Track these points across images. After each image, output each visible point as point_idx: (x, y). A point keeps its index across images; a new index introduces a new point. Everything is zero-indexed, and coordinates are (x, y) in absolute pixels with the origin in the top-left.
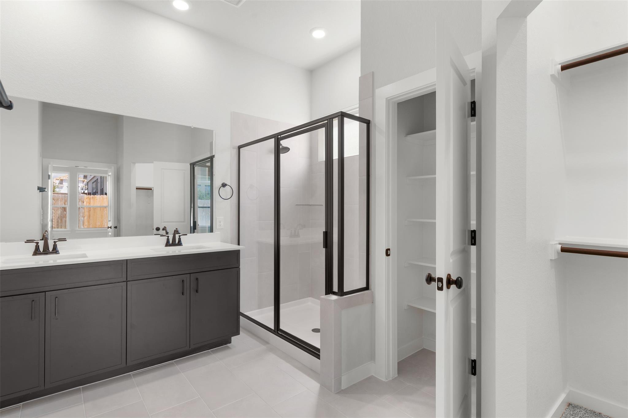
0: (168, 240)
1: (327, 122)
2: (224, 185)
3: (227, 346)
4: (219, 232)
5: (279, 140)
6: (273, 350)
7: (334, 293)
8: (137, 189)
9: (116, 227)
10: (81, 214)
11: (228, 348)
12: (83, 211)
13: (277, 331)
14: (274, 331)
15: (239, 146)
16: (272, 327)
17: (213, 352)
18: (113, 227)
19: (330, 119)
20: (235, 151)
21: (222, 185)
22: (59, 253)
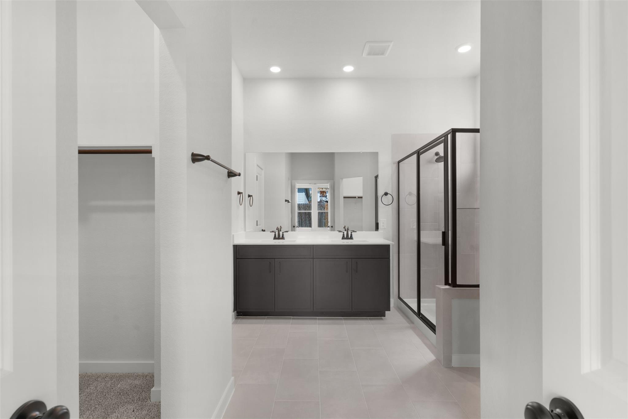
0: (344, 235)
1: (444, 139)
2: (386, 194)
3: (382, 318)
4: (382, 231)
5: (419, 155)
6: (415, 329)
7: (449, 285)
8: (344, 198)
9: (332, 227)
10: (323, 217)
11: (382, 319)
12: (325, 215)
13: (419, 314)
14: (417, 314)
15: (398, 161)
16: (416, 311)
17: (370, 319)
18: (330, 227)
19: (445, 135)
20: (395, 166)
21: (385, 193)
22: (284, 239)
